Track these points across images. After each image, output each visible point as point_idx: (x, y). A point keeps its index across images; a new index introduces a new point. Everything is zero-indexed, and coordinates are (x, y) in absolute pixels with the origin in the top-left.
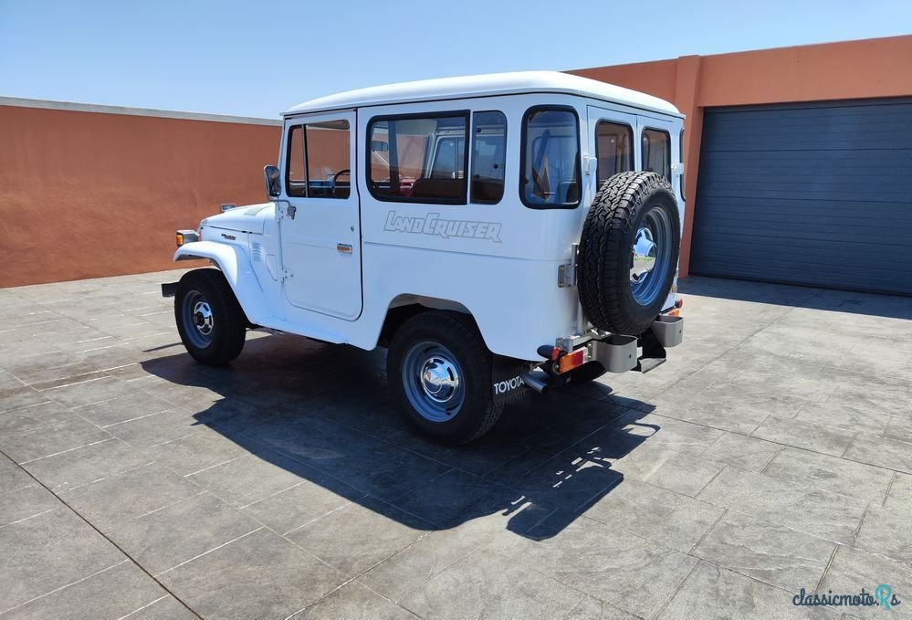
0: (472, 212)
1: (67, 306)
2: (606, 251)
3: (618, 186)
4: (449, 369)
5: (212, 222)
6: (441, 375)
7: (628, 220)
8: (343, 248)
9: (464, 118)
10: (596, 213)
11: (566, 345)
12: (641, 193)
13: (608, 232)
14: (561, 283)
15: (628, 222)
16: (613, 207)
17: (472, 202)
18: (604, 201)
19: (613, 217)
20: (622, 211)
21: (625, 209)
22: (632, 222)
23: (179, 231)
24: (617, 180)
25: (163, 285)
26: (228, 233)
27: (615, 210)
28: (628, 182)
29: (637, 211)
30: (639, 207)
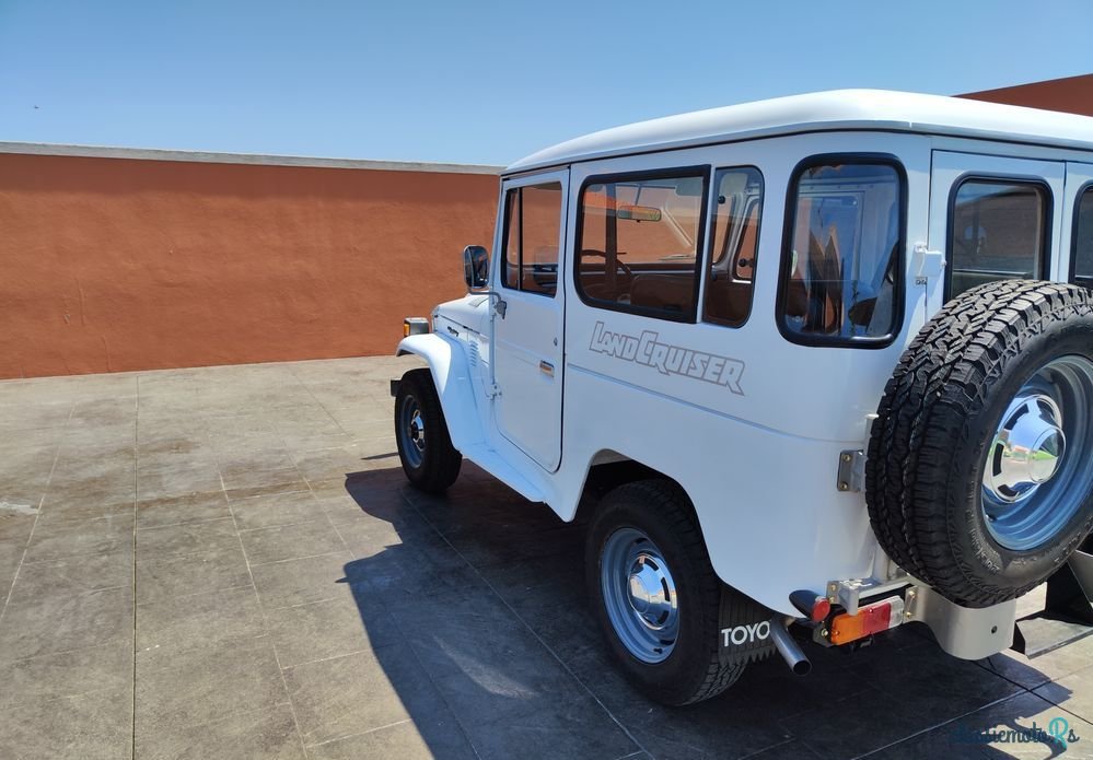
0: (703, 335)
1: (328, 389)
2: (922, 445)
3: (972, 312)
4: (663, 581)
5: (444, 310)
6: (652, 585)
7: (979, 387)
8: (546, 366)
9: (702, 178)
10: (913, 366)
11: (845, 597)
12: (1023, 330)
13: (931, 407)
14: (843, 483)
15: (980, 392)
16: (949, 357)
17: (705, 320)
18: (933, 343)
19: (946, 379)
20: (966, 367)
21: (977, 364)
22: (991, 390)
23: (408, 319)
24: (974, 299)
25: (392, 382)
26: (454, 327)
27: (953, 363)
28: (996, 305)
29: (1006, 369)
30: (1011, 360)
